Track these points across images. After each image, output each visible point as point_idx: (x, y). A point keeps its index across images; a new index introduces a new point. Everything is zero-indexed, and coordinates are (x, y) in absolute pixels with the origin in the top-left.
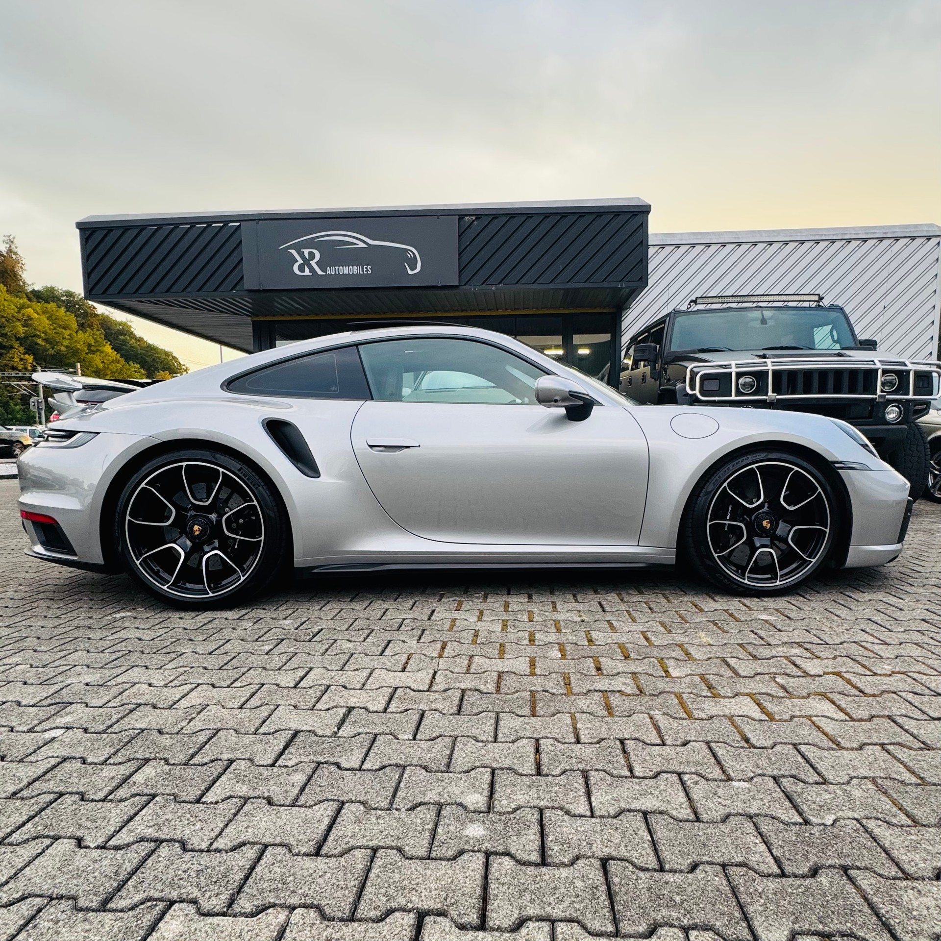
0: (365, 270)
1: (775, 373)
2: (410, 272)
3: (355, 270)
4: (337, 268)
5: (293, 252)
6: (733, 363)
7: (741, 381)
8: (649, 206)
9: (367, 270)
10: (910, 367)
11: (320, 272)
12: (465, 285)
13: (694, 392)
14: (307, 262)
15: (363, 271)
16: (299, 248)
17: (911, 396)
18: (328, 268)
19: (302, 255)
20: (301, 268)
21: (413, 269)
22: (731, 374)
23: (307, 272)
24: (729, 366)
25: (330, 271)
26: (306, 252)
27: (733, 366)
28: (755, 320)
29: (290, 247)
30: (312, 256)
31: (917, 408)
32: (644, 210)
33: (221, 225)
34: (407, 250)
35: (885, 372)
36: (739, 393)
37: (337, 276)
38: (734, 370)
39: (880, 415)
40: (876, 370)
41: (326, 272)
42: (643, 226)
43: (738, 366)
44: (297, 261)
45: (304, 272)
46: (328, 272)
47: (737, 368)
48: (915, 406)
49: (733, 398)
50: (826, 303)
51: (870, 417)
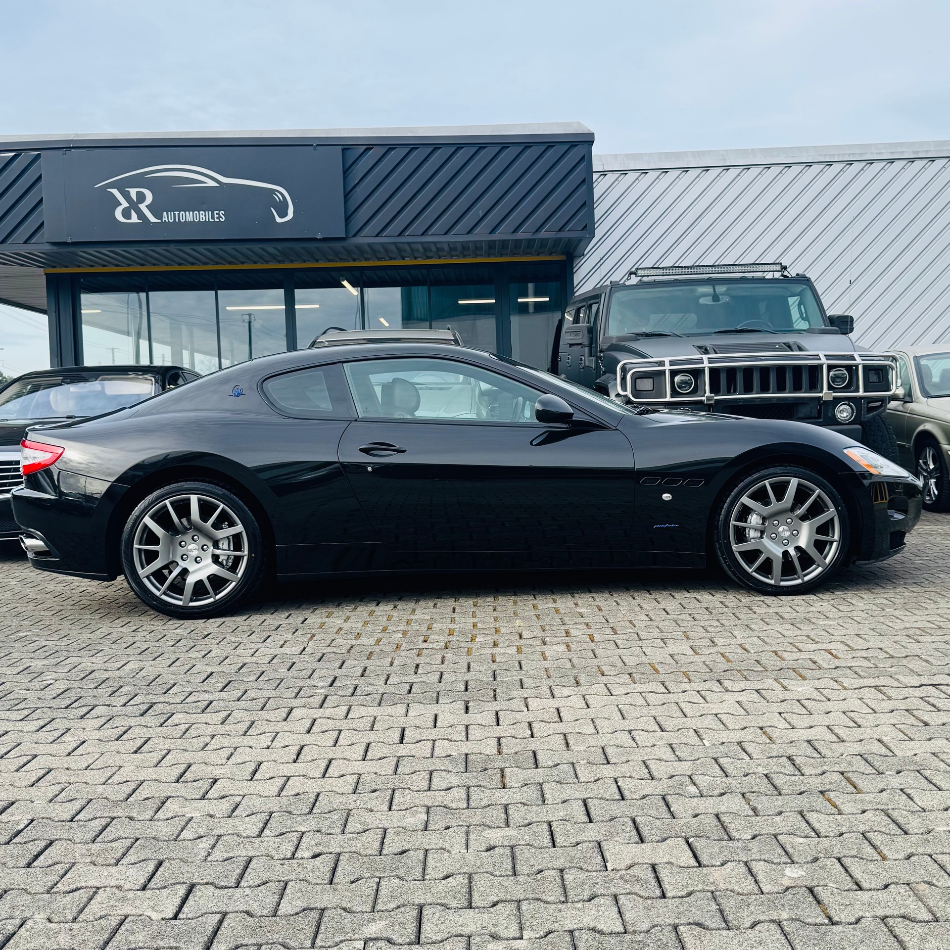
0: (216, 216)
1: (713, 371)
2: (279, 220)
3: (202, 216)
4: (177, 213)
5: (115, 192)
6: (667, 360)
7: (677, 379)
8: (592, 135)
9: (220, 216)
10: (858, 360)
11: (153, 219)
12: (355, 236)
13: (625, 393)
14: (134, 206)
15: (213, 218)
16: (122, 186)
17: (861, 393)
18: (165, 213)
19: (127, 196)
20: (126, 214)
21: (282, 216)
22: (664, 372)
23: (134, 219)
24: (662, 364)
25: (167, 217)
26: (133, 192)
27: (667, 363)
28: (705, 295)
29: (112, 185)
30: (141, 197)
31: (871, 405)
32: (587, 141)
33: (12, 154)
34: (273, 191)
35: (830, 367)
36: (674, 393)
37: (177, 224)
38: (667, 367)
39: (830, 414)
40: (821, 366)
41: (162, 220)
42: (586, 159)
43: (672, 363)
44: (121, 204)
45: (130, 218)
46: (165, 219)
47: (671, 365)
48: (868, 403)
49: (668, 399)
50: (792, 272)
51: (819, 417)
